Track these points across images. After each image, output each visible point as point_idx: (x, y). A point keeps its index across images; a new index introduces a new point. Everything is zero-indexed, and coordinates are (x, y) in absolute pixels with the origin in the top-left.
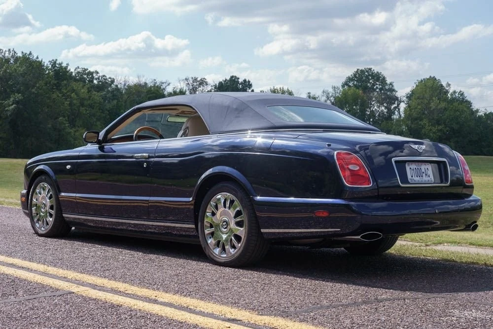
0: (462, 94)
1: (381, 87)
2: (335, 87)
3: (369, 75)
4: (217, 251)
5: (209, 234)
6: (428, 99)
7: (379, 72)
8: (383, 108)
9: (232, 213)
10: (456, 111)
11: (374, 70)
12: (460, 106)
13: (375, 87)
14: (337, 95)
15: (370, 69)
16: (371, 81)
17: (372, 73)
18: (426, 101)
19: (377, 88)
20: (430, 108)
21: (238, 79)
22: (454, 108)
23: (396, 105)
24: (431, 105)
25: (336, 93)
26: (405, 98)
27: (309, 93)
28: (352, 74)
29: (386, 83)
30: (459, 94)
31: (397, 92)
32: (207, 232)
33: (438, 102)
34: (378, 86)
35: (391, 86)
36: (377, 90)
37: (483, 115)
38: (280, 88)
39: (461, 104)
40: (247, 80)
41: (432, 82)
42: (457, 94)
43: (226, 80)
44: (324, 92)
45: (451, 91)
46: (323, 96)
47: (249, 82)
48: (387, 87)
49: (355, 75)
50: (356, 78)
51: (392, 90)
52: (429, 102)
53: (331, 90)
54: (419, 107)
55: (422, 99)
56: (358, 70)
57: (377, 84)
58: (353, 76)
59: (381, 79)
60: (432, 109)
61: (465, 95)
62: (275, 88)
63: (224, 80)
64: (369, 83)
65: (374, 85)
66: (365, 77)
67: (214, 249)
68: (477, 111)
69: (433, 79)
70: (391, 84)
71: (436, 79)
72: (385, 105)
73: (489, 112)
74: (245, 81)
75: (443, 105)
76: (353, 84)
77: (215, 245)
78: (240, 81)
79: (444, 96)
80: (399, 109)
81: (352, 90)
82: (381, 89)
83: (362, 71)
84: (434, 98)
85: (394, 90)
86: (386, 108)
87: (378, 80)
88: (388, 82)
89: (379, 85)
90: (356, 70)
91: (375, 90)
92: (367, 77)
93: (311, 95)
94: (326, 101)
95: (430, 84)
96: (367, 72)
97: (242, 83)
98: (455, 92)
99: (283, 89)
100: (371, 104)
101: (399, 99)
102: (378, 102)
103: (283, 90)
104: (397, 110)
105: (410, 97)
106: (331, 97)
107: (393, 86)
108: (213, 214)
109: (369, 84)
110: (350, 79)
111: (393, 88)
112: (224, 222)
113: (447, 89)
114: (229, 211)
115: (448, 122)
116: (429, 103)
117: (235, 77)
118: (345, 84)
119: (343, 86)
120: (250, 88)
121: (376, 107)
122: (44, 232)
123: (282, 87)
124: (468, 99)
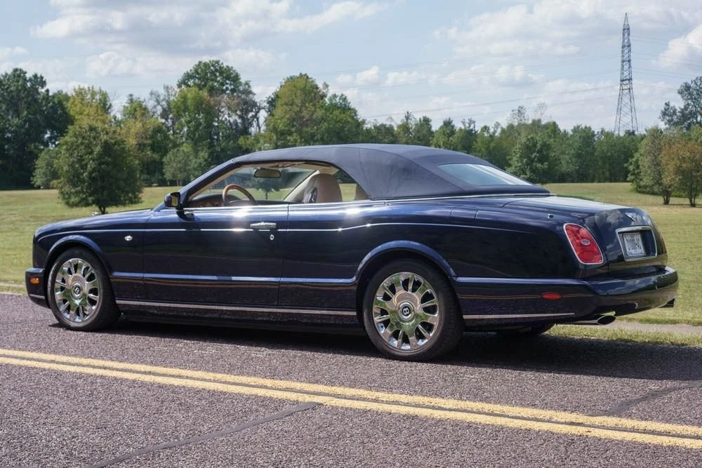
0: (345, 99)
1: (232, 87)
2: (167, 87)
3: (216, 70)
4: (395, 343)
5: (381, 322)
6: (300, 105)
7: (230, 66)
8: (237, 118)
9: (417, 296)
10: (337, 122)
11: (222, 63)
12: (343, 115)
13: (224, 88)
14: (172, 98)
15: (217, 62)
16: (219, 79)
17: (220, 68)
18: (297, 109)
19: (227, 89)
20: (303, 117)
21: (26, 73)
22: (335, 118)
23: (253, 114)
24: (303, 114)
25: (169, 95)
26: (265, 104)
27: (131, 95)
28: (192, 68)
29: (241, 83)
30: (340, 99)
31: (255, 94)
32: (377, 319)
33: (313, 109)
34: (228, 86)
35: (247, 86)
36: (228, 92)
37: (373, 128)
38: (89, 88)
39: (344, 113)
40: (39, 75)
41: (304, 82)
42: (337, 99)
43: (6, 74)
44: (152, 94)
45: (329, 95)
46: (150, 99)
47: (42, 78)
48: (241, 88)
49: (196, 71)
50: (198, 74)
51: (248, 92)
52: (300, 109)
53: (162, 92)
54: (288, 116)
55: (292, 105)
56: (200, 62)
57: (227, 84)
58: (193, 71)
59: (232, 76)
60: (305, 120)
61: (349, 101)
62: (82, 87)
63: (4, 74)
64: (216, 81)
65: (222, 84)
66: (211, 73)
67: (389, 340)
68: (364, 122)
69: (304, 77)
70: (247, 83)
71: (307, 77)
72: (238, 112)
73: (380, 123)
74: (35, 76)
75: (319, 113)
76: (194, 82)
77: (390, 337)
78: (28, 76)
79: (321, 101)
80: (258, 119)
81: (193, 92)
82: (233, 91)
83: (205, 64)
84: (307, 105)
85: (250, 92)
86: (240, 117)
87: (228, 78)
88: (243, 80)
89: (231, 85)
90: (197, 63)
91: (224, 92)
92: (213, 73)
93: (134, 98)
94: (155, 107)
95: (301, 84)
96: (213, 66)
97: (30, 80)
98: (335, 96)
99: (93, 88)
100: (220, 111)
101: (258, 104)
102: (229, 108)
103: (93, 92)
104: (255, 120)
105: (272, 103)
106: (163, 100)
107: (249, 86)
108: (387, 298)
109: (215, 84)
110: (188, 76)
111: (250, 89)
112: (405, 307)
113: (325, 91)
114: (414, 294)
115: (327, 137)
116: (300, 111)
117: (21, 70)
118: (184, 82)
119: (179, 86)
120: (43, 87)
121: (226, 116)
122: (81, 325)
123: (91, 86)
124: (352, 105)
